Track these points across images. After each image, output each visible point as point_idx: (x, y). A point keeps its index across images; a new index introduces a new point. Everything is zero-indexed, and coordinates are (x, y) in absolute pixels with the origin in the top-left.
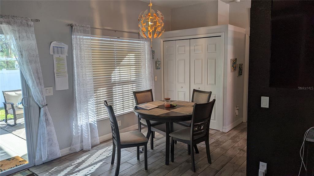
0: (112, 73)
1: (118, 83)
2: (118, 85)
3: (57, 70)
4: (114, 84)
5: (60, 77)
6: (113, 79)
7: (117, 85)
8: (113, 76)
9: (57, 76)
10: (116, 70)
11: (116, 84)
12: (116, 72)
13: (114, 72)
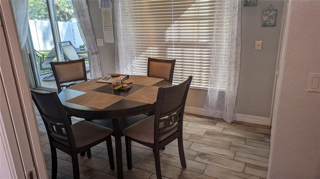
0: (166, 30)
1: (175, 44)
2: (175, 47)
3: (104, 24)
4: (170, 44)
5: (107, 31)
6: (167, 37)
7: (173, 46)
8: (167, 34)
9: (104, 29)
10: (173, 25)
11: (172, 44)
12: (173, 28)
13: (169, 28)
